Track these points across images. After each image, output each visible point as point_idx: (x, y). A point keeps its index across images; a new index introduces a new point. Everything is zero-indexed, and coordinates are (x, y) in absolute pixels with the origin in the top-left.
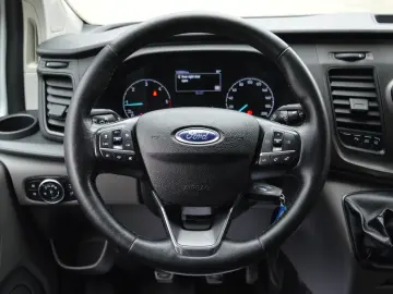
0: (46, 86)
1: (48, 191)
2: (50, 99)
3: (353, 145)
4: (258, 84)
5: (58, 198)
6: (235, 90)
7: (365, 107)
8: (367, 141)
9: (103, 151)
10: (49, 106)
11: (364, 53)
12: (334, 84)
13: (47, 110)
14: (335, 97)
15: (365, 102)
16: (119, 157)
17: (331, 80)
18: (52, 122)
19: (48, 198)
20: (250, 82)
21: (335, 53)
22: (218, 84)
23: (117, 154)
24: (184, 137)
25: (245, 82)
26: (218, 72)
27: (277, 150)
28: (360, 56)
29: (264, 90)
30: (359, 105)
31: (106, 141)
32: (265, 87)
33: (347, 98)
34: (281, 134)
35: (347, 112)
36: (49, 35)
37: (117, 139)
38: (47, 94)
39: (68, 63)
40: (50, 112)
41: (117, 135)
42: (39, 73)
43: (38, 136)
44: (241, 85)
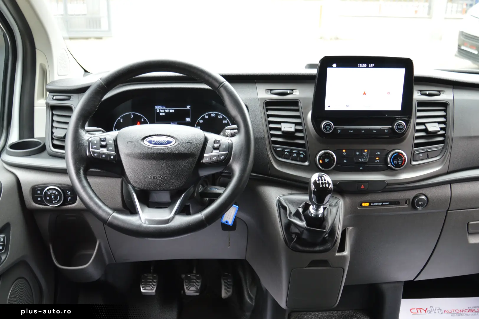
0: (53, 115)
1: (50, 196)
2: (55, 124)
3: (284, 158)
4: (220, 117)
5: (58, 202)
6: (201, 121)
7: (292, 129)
8: (295, 155)
9: (92, 151)
10: (54, 130)
11: (292, 90)
12: (270, 113)
13: (52, 133)
14: (270, 122)
15: (293, 125)
16: (104, 156)
17: (267, 110)
18: (56, 142)
19: (51, 201)
20: (213, 115)
21: (271, 90)
22: (189, 117)
23: (102, 154)
24: (150, 142)
25: (209, 115)
26: (188, 107)
27: (216, 152)
28: (289, 92)
29: (224, 122)
30: (288, 128)
31: (95, 145)
32: (225, 119)
33: (279, 123)
34: (219, 141)
35: (280, 133)
36: (56, 78)
37: (103, 143)
38: (53, 121)
39: (70, 97)
40: (54, 135)
41: (103, 141)
42: (47, 104)
43: (45, 154)
44: (206, 117)
